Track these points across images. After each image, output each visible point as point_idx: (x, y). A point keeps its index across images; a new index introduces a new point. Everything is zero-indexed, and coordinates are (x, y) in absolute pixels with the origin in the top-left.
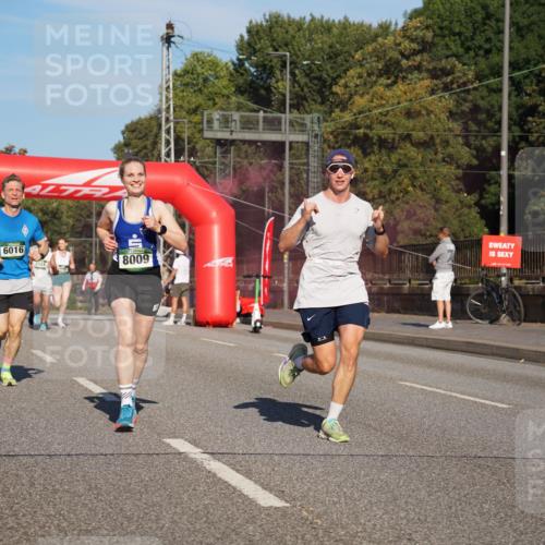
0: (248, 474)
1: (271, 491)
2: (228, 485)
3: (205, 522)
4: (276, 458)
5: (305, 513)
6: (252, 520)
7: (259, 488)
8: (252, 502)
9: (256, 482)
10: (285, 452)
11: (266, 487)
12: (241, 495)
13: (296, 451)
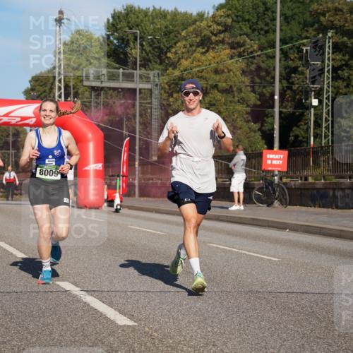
0: (110, 304)
1: (125, 315)
2: (96, 311)
3: (82, 335)
4: (129, 293)
5: (147, 329)
6: (112, 334)
7: (118, 313)
8: (113, 322)
9: (115, 309)
10: (135, 289)
11: (121, 312)
12: (106, 318)
13: (142, 289)
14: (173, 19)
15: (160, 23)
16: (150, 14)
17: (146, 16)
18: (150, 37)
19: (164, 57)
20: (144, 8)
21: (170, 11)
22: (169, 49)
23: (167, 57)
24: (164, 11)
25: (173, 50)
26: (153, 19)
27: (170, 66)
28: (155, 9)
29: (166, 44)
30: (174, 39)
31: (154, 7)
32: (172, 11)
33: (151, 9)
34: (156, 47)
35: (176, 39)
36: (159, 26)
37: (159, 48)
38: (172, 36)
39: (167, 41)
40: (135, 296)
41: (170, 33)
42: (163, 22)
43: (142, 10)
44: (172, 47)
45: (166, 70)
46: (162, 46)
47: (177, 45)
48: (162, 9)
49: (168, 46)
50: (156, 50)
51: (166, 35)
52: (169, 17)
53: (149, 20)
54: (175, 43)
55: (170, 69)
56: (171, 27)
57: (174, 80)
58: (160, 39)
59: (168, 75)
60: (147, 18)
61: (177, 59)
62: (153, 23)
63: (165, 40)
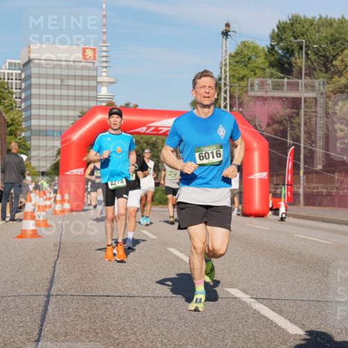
0: (280, 313)
1: (296, 324)
2: (268, 320)
3: (254, 342)
4: (298, 302)
5: (319, 339)
6: (284, 342)
7: (288, 322)
8: (284, 331)
9: (286, 318)
10: (304, 299)
11: (292, 321)
12: (276, 326)
13: (311, 298)
14: (339, 27)
15: (326, 32)
16: (316, 22)
17: (311, 25)
18: (315, 46)
19: (329, 65)
20: (310, 18)
21: (337, 19)
22: (335, 57)
23: (333, 65)
24: (330, 19)
25: (340, 58)
26: (318, 28)
27: (336, 74)
28: (321, 18)
29: (332, 52)
30: (340, 47)
31: (320, 15)
32: (339, 19)
33: (318, 17)
34: (321, 56)
35: (343, 47)
36: (325, 34)
37: (325, 56)
38: (338, 43)
39: (333, 49)
40: (305, 305)
41: (336, 41)
42: (328, 30)
43: (308, 19)
44: (338, 54)
45: (332, 78)
46: (328, 54)
47: (344, 52)
48: (329, 17)
49: (335, 54)
50: (322, 58)
51: (332, 43)
52: (335, 25)
53: (315, 29)
54: (342, 51)
55: (336, 77)
56: (337, 35)
57: (340, 88)
58: (325, 48)
59: (334, 83)
60: (312, 27)
61: (343, 67)
62: (318, 32)
63: (331, 48)
